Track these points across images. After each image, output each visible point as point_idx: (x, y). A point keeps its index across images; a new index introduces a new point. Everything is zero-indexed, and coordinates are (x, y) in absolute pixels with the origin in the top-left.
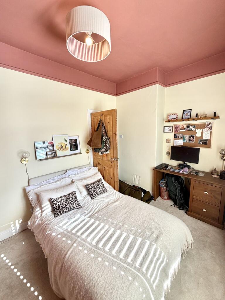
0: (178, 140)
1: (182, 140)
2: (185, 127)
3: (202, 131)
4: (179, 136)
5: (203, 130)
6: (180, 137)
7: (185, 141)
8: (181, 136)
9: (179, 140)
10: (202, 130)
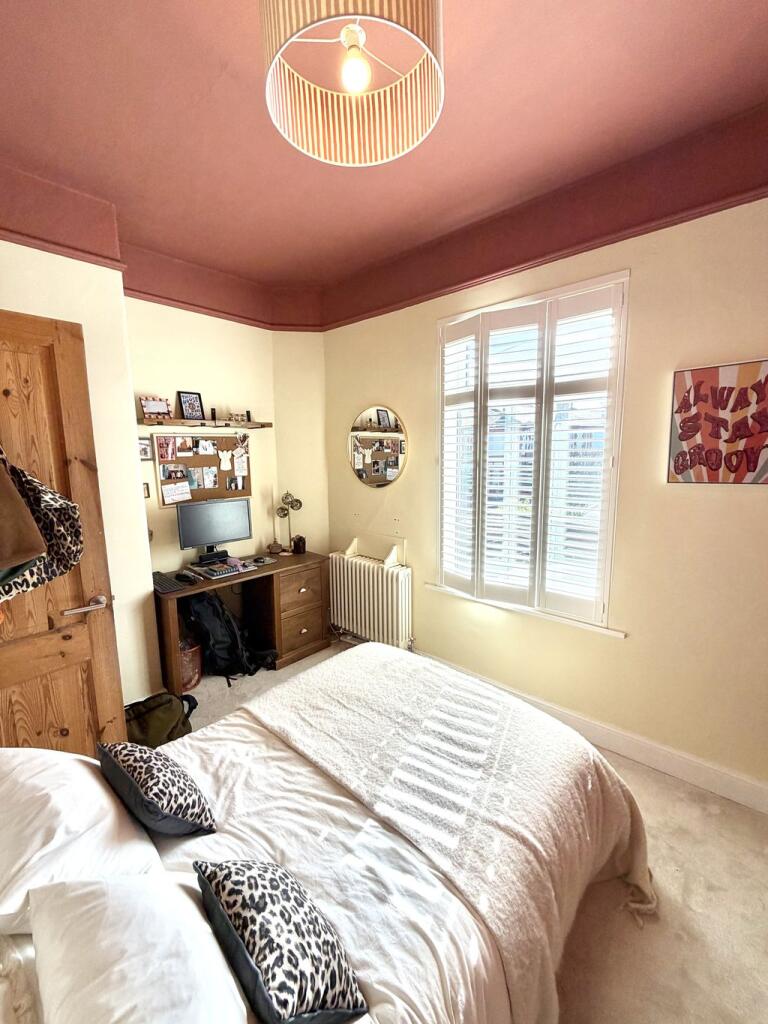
0: (175, 483)
1: (187, 483)
2: (189, 443)
3: (233, 456)
4: (176, 472)
5: (234, 453)
6: (179, 475)
7: (195, 487)
8: (182, 471)
9: (178, 484)
10: (230, 452)
